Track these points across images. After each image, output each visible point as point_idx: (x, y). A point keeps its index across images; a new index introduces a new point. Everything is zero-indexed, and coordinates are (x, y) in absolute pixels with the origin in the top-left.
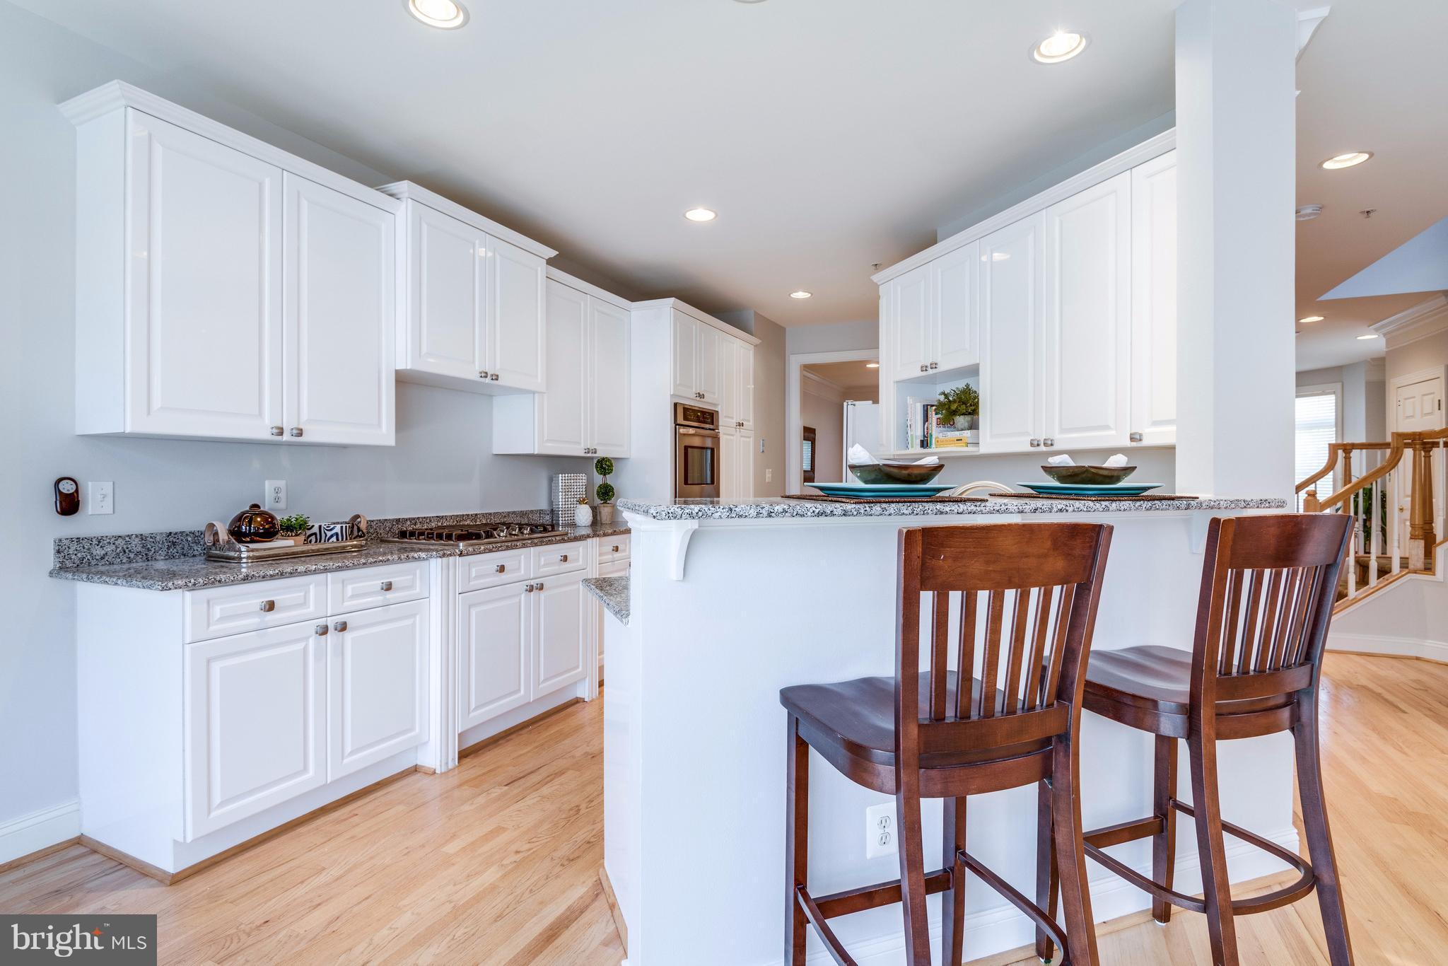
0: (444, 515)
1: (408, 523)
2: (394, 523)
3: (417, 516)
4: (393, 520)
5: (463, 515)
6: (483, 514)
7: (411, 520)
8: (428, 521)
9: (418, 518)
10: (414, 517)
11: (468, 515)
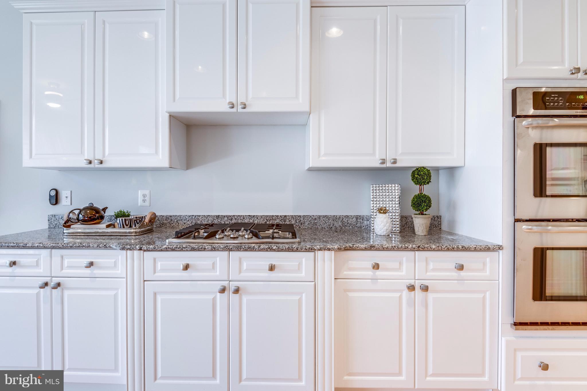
0: (256, 214)
1: (226, 219)
2: (215, 218)
3: (233, 214)
4: (214, 216)
5: (273, 216)
6: (292, 216)
7: (228, 217)
8: (242, 218)
9: (234, 216)
10: (231, 214)
11: (277, 216)
